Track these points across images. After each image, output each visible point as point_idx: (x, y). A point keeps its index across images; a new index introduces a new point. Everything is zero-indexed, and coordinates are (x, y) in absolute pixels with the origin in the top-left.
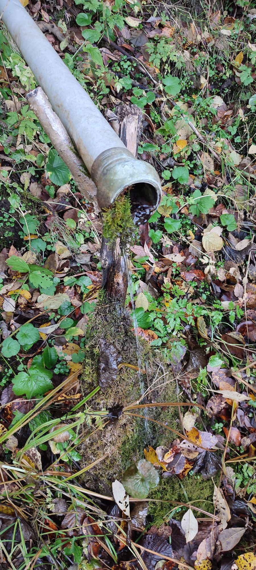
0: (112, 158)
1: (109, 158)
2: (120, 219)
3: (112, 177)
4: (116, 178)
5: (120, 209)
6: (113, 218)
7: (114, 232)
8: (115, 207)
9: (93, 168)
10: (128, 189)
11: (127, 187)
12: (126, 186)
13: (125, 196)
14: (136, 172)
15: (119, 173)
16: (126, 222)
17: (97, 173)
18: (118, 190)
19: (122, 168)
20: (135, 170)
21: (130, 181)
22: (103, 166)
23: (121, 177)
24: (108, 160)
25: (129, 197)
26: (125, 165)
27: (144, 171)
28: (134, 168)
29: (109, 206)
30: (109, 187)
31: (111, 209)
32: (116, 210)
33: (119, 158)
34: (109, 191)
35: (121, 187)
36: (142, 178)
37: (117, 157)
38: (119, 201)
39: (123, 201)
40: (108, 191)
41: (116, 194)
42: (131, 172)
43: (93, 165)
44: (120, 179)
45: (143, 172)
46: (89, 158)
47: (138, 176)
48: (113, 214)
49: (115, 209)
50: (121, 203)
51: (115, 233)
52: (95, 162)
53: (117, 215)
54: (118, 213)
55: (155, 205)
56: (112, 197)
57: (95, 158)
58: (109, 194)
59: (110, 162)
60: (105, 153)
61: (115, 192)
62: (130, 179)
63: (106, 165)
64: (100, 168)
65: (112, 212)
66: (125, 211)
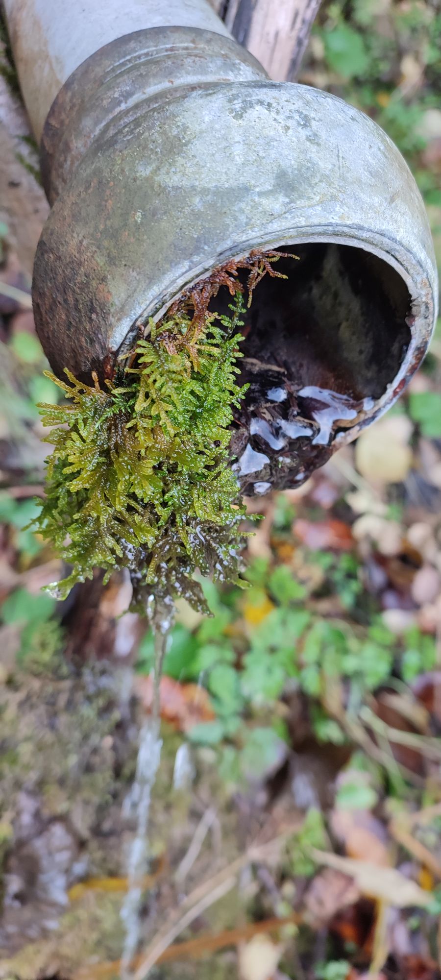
0: (170, 74)
1: (154, 69)
2: (157, 468)
3: (144, 171)
4: (172, 179)
5: (168, 399)
6: (105, 453)
7: (98, 536)
8: (135, 379)
9: (53, 122)
10: (243, 273)
11: (241, 258)
12: (235, 249)
13: (211, 317)
14: (325, 165)
15: (198, 148)
16: (192, 483)
17: (67, 148)
18: (173, 263)
19: (230, 118)
20: (313, 152)
21: (272, 217)
22: (108, 111)
23: (207, 181)
24: (142, 80)
25: (237, 330)
26: (248, 105)
27: (373, 174)
28: (313, 139)
29: (98, 365)
30: (114, 235)
31: (104, 388)
32: (140, 405)
33: (210, 78)
34: (112, 261)
35: (197, 250)
36: (355, 218)
37: (203, 71)
38: (171, 348)
39: (192, 347)
40: (101, 260)
41: (155, 290)
42: (290, 161)
43: (55, 103)
44: (205, 191)
45: (365, 177)
46: (47, 70)
47: (334, 198)
48: (113, 424)
49: (133, 395)
50: (178, 363)
51: (110, 542)
52: (68, 86)
53: (141, 435)
54: (147, 424)
55: (376, 397)
56: (122, 312)
57: (70, 66)
58: (103, 280)
59: (152, 89)
60: (132, 44)
61: (151, 280)
62: (276, 204)
63: (123, 106)
64: (87, 123)
65: (109, 413)
66: (194, 417)
